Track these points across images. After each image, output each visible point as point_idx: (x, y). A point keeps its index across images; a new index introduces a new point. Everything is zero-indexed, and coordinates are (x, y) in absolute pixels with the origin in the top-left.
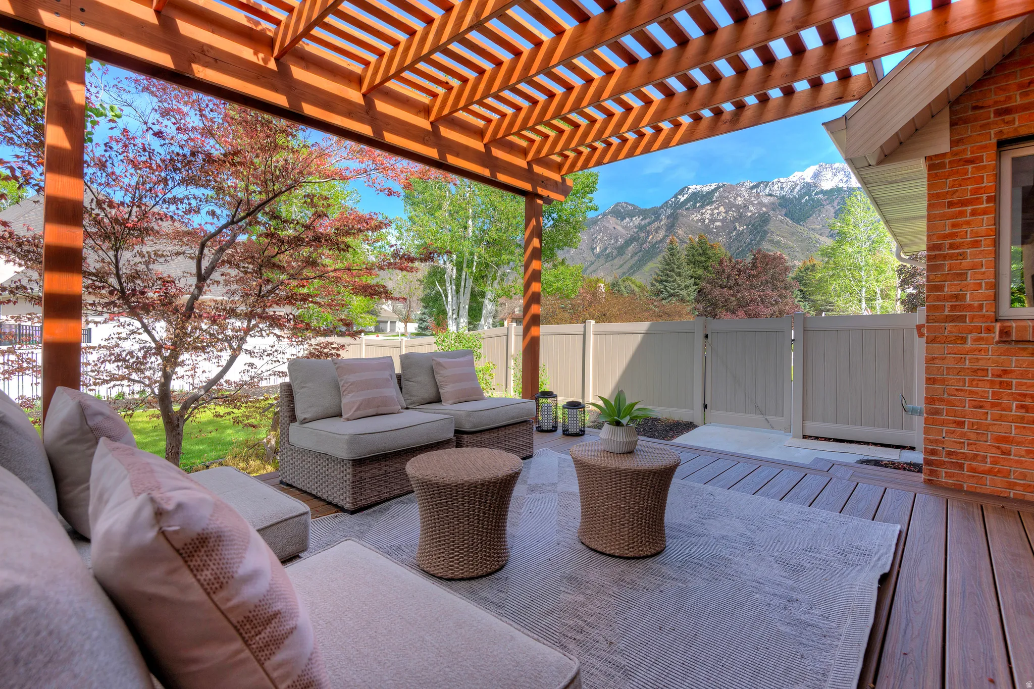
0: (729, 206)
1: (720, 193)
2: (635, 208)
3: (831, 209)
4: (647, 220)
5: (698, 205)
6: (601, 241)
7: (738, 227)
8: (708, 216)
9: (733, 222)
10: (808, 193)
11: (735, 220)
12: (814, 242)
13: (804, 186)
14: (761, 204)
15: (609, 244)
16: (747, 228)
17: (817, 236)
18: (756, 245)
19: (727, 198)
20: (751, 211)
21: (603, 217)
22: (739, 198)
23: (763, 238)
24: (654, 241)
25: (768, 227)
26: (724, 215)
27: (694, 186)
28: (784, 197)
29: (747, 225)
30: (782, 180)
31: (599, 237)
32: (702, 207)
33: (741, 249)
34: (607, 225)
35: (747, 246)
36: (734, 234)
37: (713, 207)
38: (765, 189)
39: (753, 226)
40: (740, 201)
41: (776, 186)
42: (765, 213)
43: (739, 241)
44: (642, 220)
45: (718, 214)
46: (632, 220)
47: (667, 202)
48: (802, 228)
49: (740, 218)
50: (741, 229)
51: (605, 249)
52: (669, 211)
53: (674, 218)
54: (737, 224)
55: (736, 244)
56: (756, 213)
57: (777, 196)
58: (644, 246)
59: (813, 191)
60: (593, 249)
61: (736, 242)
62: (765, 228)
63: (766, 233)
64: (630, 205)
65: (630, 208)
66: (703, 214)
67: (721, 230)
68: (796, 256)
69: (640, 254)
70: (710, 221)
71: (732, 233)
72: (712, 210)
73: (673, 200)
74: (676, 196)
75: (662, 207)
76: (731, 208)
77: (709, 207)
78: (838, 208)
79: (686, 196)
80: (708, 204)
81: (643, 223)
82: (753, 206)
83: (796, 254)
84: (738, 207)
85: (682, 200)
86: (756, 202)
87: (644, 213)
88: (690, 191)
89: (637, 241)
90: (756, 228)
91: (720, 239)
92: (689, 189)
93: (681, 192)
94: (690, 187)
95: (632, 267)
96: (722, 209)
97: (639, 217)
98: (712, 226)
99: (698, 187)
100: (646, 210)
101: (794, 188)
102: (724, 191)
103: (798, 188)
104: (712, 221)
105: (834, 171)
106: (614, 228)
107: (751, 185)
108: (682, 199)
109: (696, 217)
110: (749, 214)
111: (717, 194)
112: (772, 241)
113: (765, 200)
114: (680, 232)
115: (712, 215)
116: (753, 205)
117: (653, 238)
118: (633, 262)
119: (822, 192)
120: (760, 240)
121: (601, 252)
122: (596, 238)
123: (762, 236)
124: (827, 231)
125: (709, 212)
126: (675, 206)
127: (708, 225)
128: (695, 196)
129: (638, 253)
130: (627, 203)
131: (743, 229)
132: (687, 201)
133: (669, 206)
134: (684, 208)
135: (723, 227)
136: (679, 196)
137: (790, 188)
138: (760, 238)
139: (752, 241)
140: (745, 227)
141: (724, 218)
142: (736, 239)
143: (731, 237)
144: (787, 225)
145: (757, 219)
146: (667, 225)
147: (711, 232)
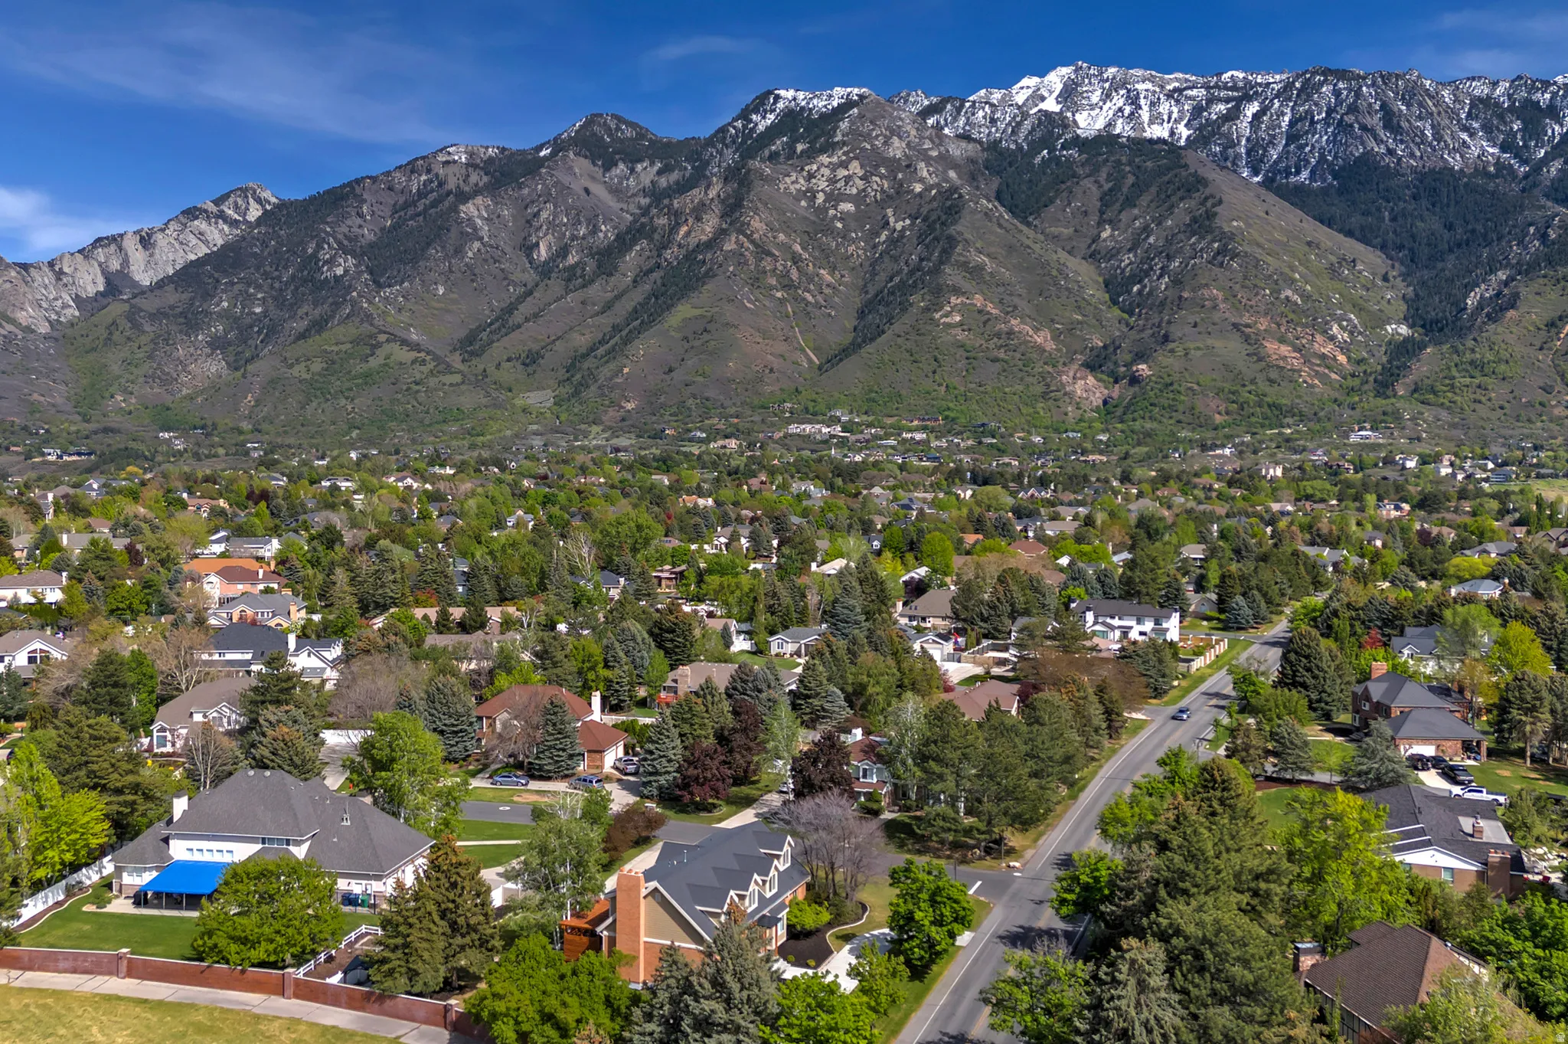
0: (874, 162)
1: (852, 123)
2: (642, 135)
3: (1094, 188)
4: (675, 176)
5: (800, 147)
6: (552, 225)
7: (892, 220)
8: (823, 185)
9: (882, 204)
10: (1047, 141)
11: (887, 199)
12: (1054, 273)
13: (1039, 119)
14: (945, 160)
15: (573, 238)
16: (913, 224)
17: (1063, 255)
18: (930, 272)
19: (867, 137)
20: (922, 180)
21: (553, 154)
22: (895, 140)
23: (947, 252)
24: (693, 241)
25: (959, 228)
26: (860, 183)
27: (789, 94)
28: (997, 143)
29: (913, 218)
30: (996, 95)
31: (544, 215)
32: (810, 155)
33: (897, 279)
34: (566, 179)
35: (911, 273)
36: (883, 237)
37: (835, 159)
38: (955, 119)
39: (924, 220)
40: (897, 149)
41: (981, 113)
42: (954, 189)
43: (895, 259)
44: (660, 173)
45: (848, 179)
46: (632, 170)
47: (723, 130)
48: (1031, 233)
49: (898, 195)
50: (899, 226)
51: (563, 252)
52: (730, 157)
53: (741, 184)
54: (890, 212)
55: (888, 265)
56: (932, 187)
57: (980, 142)
58: (667, 254)
59: (1060, 136)
60: (529, 249)
61: (886, 259)
62: (952, 230)
63: (952, 242)
64: (629, 124)
65: (629, 133)
66: (811, 176)
67: (853, 225)
68: (1015, 307)
69: (656, 275)
70: (829, 197)
71: (878, 235)
72: (834, 168)
73: (739, 124)
74: (745, 115)
75: (710, 142)
76: (877, 166)
77: (824, 159)
78: (1107, 186)
79: (771, 117)
80: (823, 150)
81: (663, 182)
82: (928, 165)
83: (1016, 300)
84: (893, 165)
85: (761, 128)
86: (935, 153)
87: (664, 152)
88: (780, 105)
89: (651, 239)
90: (931, 228)
91: (851, 249)
92: (777, 98)
93: (760, 104)
94: (782, 93)
95: (635, 310)
96: (855, 167)
97: (652, 164)
98: (832, 212)
99: (801, 95)
100: (669, 144)
101: (1019, 124)
102: (861, 116)
103: (1027, 125)
104: (834, 198)
105: (1107, 85)
106: (587, 191)
107: (926, 103)
108: (763, 122)
109: (793, 182)
110: (918, 188)
111: (844, 125)
112: (964, 265)
113: (957, 150)
114: (757, 225)
115: (833, 181)
116: (928, 160)
117: (688, 234)
118: (637, 296)
119: (1077, 142)
120: (941, 263)
121: (552, 259)
122: (536, 215)
123: (944, 251)
124: (1082, 245)
125: (826, 172)
126: (744, 142)
127: (822, 210)
128: (793, 118)
129: (651, 271)
130: (619, 119)
131: (904, 228)
132: (773, 132)
133: (728, 140)
134: (767, 153)
135: (859, 217)
136: (754, 117)
137: (1009, 123)
138: (940, 256)
139: (922, 260)
140: (908, 222)
141: (859, 192)
142: (886, 252)
143: (875, 246)
144: (1000, 226)
145: (935, 204)
146: (723, 202)
147: (829, 230)
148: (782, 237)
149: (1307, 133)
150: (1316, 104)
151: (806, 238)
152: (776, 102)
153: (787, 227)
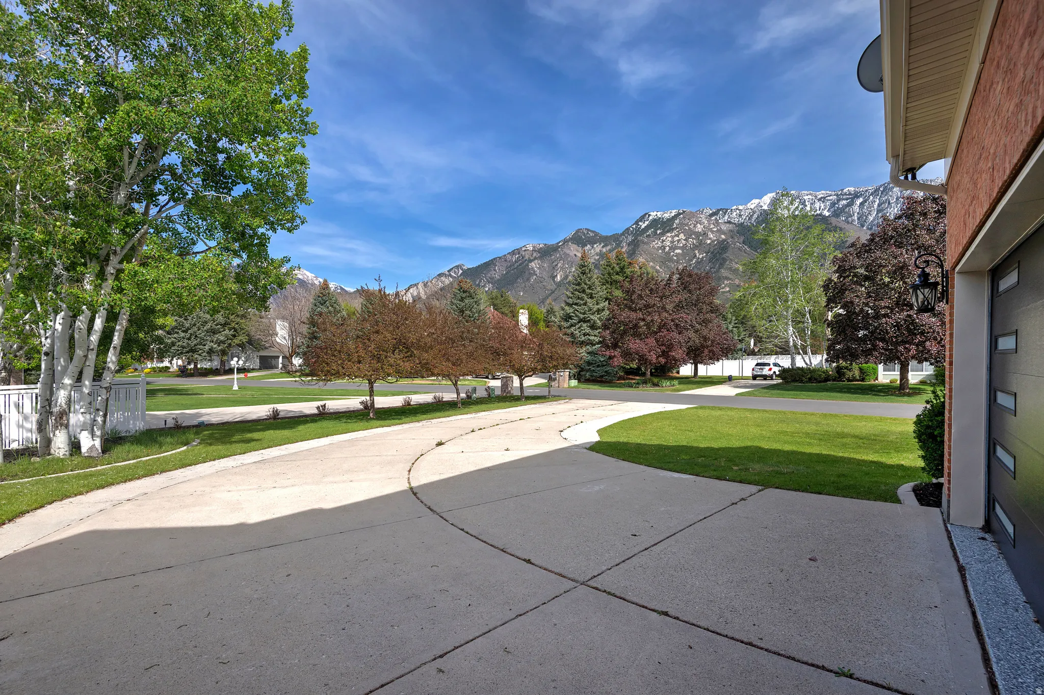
0: (689, 234)
1: (680, 220)
2: (596, 234)
4: (609, 247)
5: (658, 232)
6: (562, 268)
7: (697, 255)
8: (668, 244)
9: (693, 249)
11: (695, 247)
13: (761, 213)
14: (720, 231)
15: (570, 272)
16: (707, 255)
18: (715, 272)
19: (687, 225)
20: (710, 239)
21: (564, 244)
22: (699, 226)
23: (722, 265)
25: (727, 255)
26: (684, 242)
27: (655, 213)
28: (742, 224)
29: (707, 253)
30: (741, 207)
31: (559, 265)
32: (663, 234)
34: (568, 252)
36: (694, 261)
37: (673, 234)
38: (724, 217)
39: (712, 253)
40: (699, 228)
41: (735, 213)
42: (724, 240)
44: (603, 247)
45: (678, 241)
46: (593, 247)
47: (628, 229)
49: (700, 245)
50: (701, 256)
51: (566, 277)
52: (630, 238)
53: (635, 246)
56: (715, 240)
57: (735, 224)
59: (771, 218)
60: (554, 277)
62: (724, 256)
63: (724, 260)
64: (591, 231)
65: (592, 234)
66: (663, 241)
67: (681, 258)
70: (671, 248)
71: (692, 261)
72: (673, 237)
73: (634, 226)
74: (637, 223)
75: (623, 234)
76: (691, 235)
77: (669, 235)
79: (647, 223)
80: (668, 231)
81: (604, 250)
82: (713, 233)
84: (698, 234)
85: (643, 227)
86: (715, 229)
87: (605, 240)
88: (651, 218)
90: (715, 256)
92: (649, 215)
93: (643, 218)
94: (652, 213)
96: (682, 236)
97: (600, 244)
98: (672, 254)
99: (659, 214)
100: (607, 237)
101: (752, 216)
102: (684, 217)
103: (756, 216)
104: (673, 248)
106: (575, 255)
107: (711, 212)
108: (643, 225)
109: (657, 244)
110: (709, 242)
111: (677, 222)
112: (730, 269)
113: (724, 227)
114: (641, 260)
115: (672, 242)
120: (720, 268)
121: (562, 280)
122: (557, 265)
123: (721, 264)
125: (670, 239)
126: (636, 233)
127: (669, 253)
128: (655, 223)
130: (588, 230)
131: (703, 257)
132: (647, 228)
133: (630, 232)
134: (645, 235)
135: (684, 255)
136: (640, 223)
137: (748, 216)
138: (719, 266)
139: (711, 268)
140: (704, 255)
141: (683, 245)
142: (696, 267)
143: (690, 265)
144: (745, 253)
145: (716, 247)
146: (628, 253)
147: (671, 260)
148: (651, 264)
149: (887, 208)
150: (891, 196)
151: (661, 264)
152: (648, 217)
153: (653, 260)
